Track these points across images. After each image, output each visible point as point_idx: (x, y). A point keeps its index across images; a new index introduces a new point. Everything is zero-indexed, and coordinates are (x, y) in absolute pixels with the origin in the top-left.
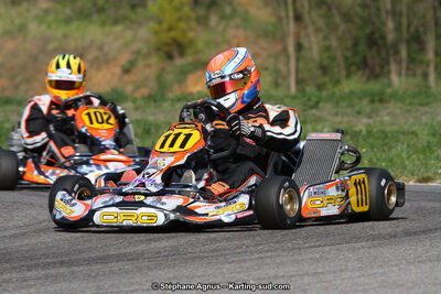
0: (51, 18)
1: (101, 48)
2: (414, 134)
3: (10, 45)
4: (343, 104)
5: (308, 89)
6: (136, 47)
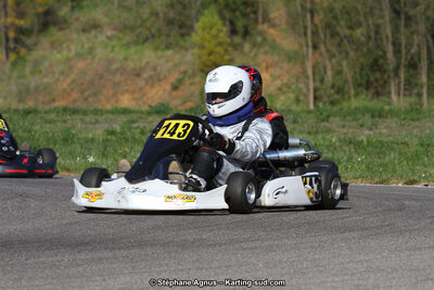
0: (115, 42)
1: (155, 69)
2: (406, 144)
3: (81, 65)
4: (350, 118)
5: (321, 105)
6: (183, 68)
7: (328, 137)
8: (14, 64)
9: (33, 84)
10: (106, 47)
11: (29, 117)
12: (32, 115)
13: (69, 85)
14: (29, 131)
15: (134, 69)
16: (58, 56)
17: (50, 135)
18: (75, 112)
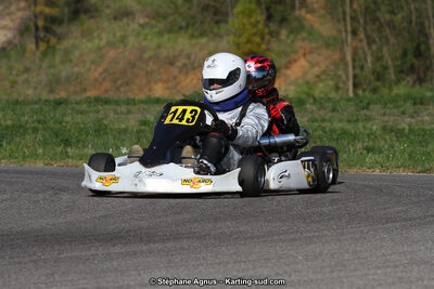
0: (147, 31)
1: (189, 57)
3: (112, 54)
4: (391, 106)
5: (360, 92)
7: (369, 125)
8: (45, 54)
9: (64, 74)
10: (138, 35)
11: (61, 108)
12: (63, 105)
13: (101, 74)
14: (61, 123)
15: (168, 57)
16: (89, 45)
17: (82, 126)
18: (107, 102)
